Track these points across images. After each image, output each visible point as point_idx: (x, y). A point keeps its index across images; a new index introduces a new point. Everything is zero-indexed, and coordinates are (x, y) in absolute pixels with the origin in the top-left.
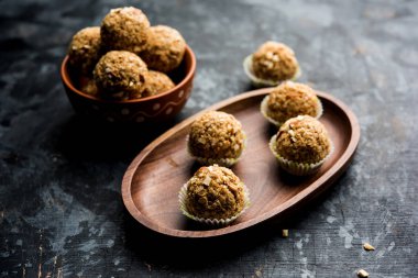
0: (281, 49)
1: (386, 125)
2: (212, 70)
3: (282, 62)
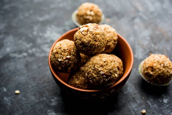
0: (93, 7)
1: (157, 33)
2: (53, 26)
3: (96, 15)
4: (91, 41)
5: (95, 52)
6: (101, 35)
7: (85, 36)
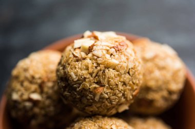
4: (87, 80)
5: (91, 109)
6: (122, 72)
7: (77, 61)
